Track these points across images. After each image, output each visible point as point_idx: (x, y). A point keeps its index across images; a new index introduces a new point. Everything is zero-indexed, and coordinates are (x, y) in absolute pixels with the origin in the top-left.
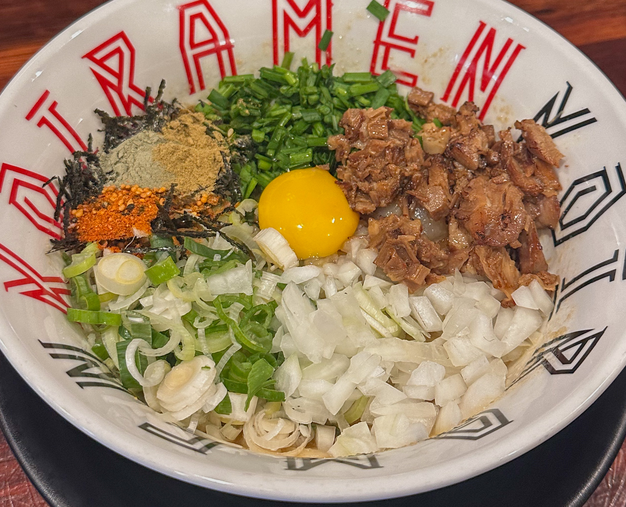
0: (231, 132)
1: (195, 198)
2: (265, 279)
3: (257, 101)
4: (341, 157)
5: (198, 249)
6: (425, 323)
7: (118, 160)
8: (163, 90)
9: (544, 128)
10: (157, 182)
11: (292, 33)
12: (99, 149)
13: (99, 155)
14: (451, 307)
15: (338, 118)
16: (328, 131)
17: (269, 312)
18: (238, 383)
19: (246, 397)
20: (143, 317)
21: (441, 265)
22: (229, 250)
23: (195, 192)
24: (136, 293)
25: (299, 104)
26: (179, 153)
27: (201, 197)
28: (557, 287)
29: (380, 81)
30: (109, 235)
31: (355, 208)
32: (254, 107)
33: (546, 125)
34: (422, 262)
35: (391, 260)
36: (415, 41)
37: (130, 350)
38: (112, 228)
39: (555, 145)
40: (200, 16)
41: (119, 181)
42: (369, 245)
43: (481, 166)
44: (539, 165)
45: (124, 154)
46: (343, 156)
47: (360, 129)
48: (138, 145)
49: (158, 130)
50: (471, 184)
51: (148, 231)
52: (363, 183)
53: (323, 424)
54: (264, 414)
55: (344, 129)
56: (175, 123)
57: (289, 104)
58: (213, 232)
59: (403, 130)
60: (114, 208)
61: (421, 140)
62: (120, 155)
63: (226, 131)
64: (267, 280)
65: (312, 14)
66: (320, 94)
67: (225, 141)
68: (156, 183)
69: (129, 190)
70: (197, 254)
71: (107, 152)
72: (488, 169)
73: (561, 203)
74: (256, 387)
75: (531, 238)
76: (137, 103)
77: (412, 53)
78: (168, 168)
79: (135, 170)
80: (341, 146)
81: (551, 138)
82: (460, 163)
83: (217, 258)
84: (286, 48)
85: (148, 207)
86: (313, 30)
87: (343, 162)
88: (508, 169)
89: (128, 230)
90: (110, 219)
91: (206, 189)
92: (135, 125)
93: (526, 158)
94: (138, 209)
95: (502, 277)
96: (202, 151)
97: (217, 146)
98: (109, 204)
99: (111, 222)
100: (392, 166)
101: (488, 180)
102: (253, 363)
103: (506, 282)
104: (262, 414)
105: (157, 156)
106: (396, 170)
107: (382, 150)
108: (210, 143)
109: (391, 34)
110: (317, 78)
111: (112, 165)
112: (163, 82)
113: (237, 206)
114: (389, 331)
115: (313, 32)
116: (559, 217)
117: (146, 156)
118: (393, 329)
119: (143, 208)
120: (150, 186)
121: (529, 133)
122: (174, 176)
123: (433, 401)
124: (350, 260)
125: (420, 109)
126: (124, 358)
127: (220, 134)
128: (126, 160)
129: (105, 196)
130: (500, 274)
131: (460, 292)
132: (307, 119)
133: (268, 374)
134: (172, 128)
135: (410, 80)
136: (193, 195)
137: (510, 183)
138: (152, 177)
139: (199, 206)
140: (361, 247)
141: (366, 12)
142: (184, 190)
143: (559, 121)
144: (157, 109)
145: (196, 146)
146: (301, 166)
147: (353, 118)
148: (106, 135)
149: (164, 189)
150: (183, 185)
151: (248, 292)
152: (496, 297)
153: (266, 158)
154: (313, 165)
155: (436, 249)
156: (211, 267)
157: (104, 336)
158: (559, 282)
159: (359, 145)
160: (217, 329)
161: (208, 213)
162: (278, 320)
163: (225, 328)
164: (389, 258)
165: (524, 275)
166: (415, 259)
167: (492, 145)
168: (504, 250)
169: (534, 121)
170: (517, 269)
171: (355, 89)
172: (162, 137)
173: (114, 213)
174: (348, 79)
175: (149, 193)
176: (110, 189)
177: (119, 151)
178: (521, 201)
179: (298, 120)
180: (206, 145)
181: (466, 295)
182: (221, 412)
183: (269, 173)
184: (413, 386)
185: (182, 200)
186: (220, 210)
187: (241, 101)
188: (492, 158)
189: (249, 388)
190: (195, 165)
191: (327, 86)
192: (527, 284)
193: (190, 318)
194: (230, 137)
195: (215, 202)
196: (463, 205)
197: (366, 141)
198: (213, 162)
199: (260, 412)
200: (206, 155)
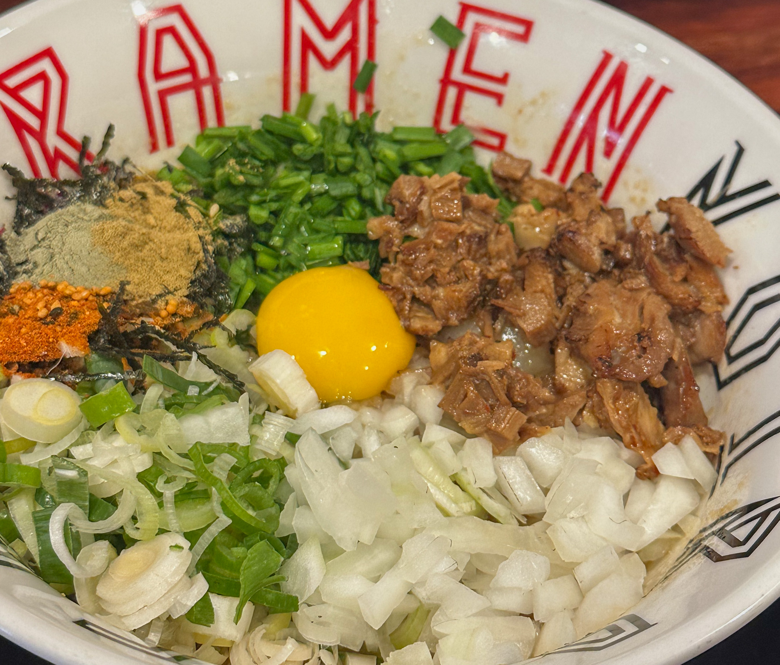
0: (214, 209)
1: (157, 306)
2: (269, 424)
3: (257, 163)
4: (388, 250)
5: (163, 376)
6: (518, 497)
7: (36, 243)
8: (111, 141)
9: (701, 211)
10: (98, 279)
11: (313, 62)
12: (6, 227)
13: (7, 236)
14: (559, 473)
15: (383, 192)
16: (368, 211)
17: (274, 470)
18: (225, 578)
19: (236, 602)
20: (78, 469)
21: (544, 411)
22: (211, 383)
23: (157, 296)
24: (66, 438)
25: (323, 171)
26: (133, 236)
27: (167, 304)
28: (722, 448)
29: (449, 141)
30: (22, 354)
31: (409, 326)
32: (252, 172)
33: (705, 206)
34: (515, 404)
35: (467, 399)
36: (504, 80)
37: (57, 518)
38: (27, 343)
39: (717, 236)
40: (172, 30)
41: (37, 276)
42: (431, 381)
43: (604, 267)
44: (695, 264)
45: (46, 233)
46: (391, 247)
47: (419, 206)
48: (70, 221)
49: (100, 203)
50: (590, 291)
51: (85, 348)
52: (422, 289)
53: (357, 649)
54: (264, 631)
55: (394, 206)
56: (127, 193)
57: (305, 170)
58: (186, 354)
59: (484, 211)
60: (30, 313)
61: (512, 227)
62: (40, 236)
63: (207, 208)
64: (272, 424)
65: (345, 35)
66: (356, 156)
67: (205, 222)
68: (96, 280)
69: (53, 289)
70: (162, 383)
71: (18, 233)
72: (616, 272)
73: (728, 324)
74: (253, 585)
75: (683, 374)
76: (67, 161)
77: (499, 98)
78: (115, 258)
79: (64, 259)
80: (388, 232)
81: (712, 225)
82: (572, 261)
83: (193, 391)
84: (304, 86)
85: (84, 313)
86: (346, 61)
87: (391, 258)
88: (647, 271)
89: (53, 347)
90: (23, 330)
91: (175, 293)
92: (62, 194)
93: (674, 255)
94: (68, 316)
95: (638, 430)
96: (169, 236)
97: (194, 230)
98: (21, 308)
99: (24, 334)
100: (468, 263)
101: (615, 286)
102: (249, 547)
103: (644, 439)
104: (260, 630)
105: (99, 238)
106: (474, 269)
107: (453, 238)
108: (182, 225)
109: (467, 69)
110: (351, 134)
111: (26, 251)
112: (110, 128)
113: (223, 320)
114: (463, 509)
115: (345, 63)
116: (724, 344)
117: (81, 237)
118: (468, 506)
119: (76, 314)
120: (86, 284)
121: (680, 217)
122: (124, 271)
123: (531, 616)
124: (402, 403)
125: (511, 185)
126: (47, 532)
127: (198, 211)
128: (49, 243)
129: (14, 297)
130: (635, 427)
131: (573, 451)
132: (335, 192)
133: (272, 565)
134: (121, 200)
135: (495, 141)
136: (154, 301)
137: (649, 290)
138: (91, 271)
139: (163, 319)
140: (419, 383)
141: (428, 33)
142: (140, 293)
143: (723, 199)
144: (98, 172)
145: (160, 228)
146: (323, 263)
147: (408, 189)
148: (17, 206)
149: (108, 289)
150: (138, 285)
151: (243, 440)
152: (629, 462)
153: (270, 251)
154: (342, 260)
155: (536, 385)
156: (184, 404)
157: (11, 504)
158: (725, 441)
159: (416, 230)
160: (192, 496)
161: (176, 329)
162: (288, 484)
163: (206, 496)
164: (462, 397)
165: (671, 428)
166: (504, 398)
167: (621, 235)
168: (641, 389)
169: (686, 200)
170: (660, 423)
171: (410, 151)
172: (106, 212)
173: (30, 321)
174: (399, 136)
175: (85, 294)
176: (22, 286)
177: (38, 230)
178: (667, 317)
179: (320, 195)
180: (175, 227)
181: (581, 455)
182: (198, 622)
183: (272, 273)
184: (501, 590)
185: (137, 306)
186: (196, 324)
187: (232, 162)
188: (622, 253)
189: (242, 586)
190: (157, 256)
191: (366, 145)
192: (677, 442)
193: (149, 478)
194: (213, 217)
195: (188, 313)
196: (578, 322)
197: (427, 225)
198: (187, 252)
199: (257, 629)
200: (176, 242)
